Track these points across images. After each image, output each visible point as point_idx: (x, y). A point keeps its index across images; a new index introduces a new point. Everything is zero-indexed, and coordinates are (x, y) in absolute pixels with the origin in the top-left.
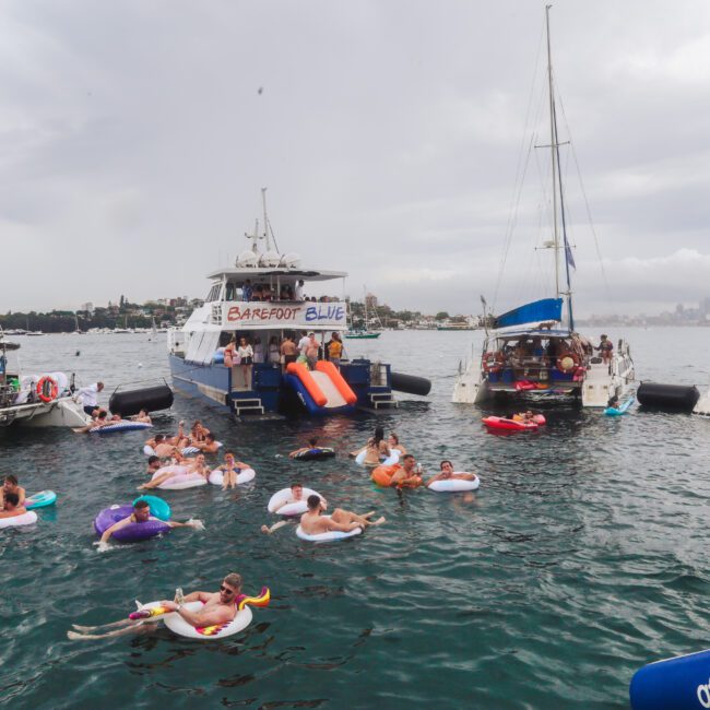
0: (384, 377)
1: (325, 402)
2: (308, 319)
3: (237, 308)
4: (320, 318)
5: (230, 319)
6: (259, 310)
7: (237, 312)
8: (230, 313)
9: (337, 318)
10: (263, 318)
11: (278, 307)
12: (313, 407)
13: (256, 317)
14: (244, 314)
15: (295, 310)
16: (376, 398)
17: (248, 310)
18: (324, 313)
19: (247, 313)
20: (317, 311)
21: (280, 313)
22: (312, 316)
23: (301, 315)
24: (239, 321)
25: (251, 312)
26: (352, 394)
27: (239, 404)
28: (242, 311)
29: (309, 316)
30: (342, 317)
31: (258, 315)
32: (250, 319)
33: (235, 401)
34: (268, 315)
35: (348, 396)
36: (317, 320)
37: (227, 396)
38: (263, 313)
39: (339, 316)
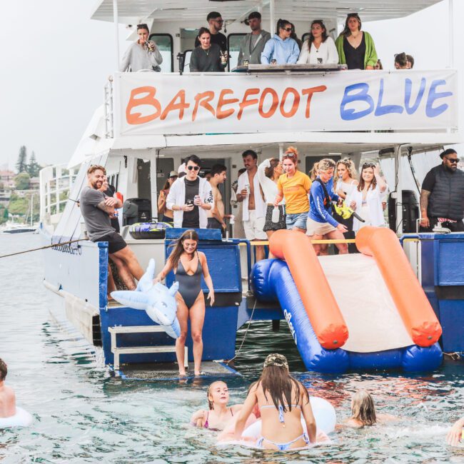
1: (346, 336)
2: (347, 115)
3: (151, 92)
4: (382, 111)
5: (133, 119)
6: (211, 94)
7: (151, 100)
8: (133, 103)
9: (431, 112)
10: (220, 117)
11: (262, 83)
13: (203, 114)
14: (171, 106)
15: (310, 93)
17: (182, 94)
18: (393, 97)
19: (179, 104)
20: (373, 91)
21: (269, 100)
22: (359, 106)
23: (327, 106)
24: (158, 124)
25: (190, 99)
26: (428, 319)
28: (164, 98)
29: (348, 107)
30: (444, 107)
31: (209, 107)
32: (188, 117)
33: (114, 331)
34: (236, 107)
35: (418, 323)
36: (371, 121)
37: (96, 319)
38: (221, 103)
39: (436, 105)
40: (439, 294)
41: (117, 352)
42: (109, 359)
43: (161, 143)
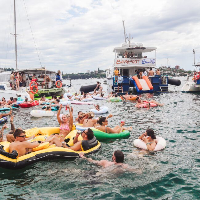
0: (166, 82)
1: (142, 89)
2: (143, 63)
3: (120, 60)
5: (117, 64)
6: (126, 61)
7: (119, 61)
8: (117, 62)
9: (153, 63)
10: (128, 63)
12: (139, 90)
13: (126, 63)
14: (122, 62)
15: (138, 60)
16: (162, 88)
18: (149, 61)
19: (123, 62)
20: (146, 60)
21: (133, 61)
23: (140, 62)
24: (120, 64)
25: (124, 61)
26: (152, 86)
27: (116, 89)
28: (121, 61)
29: (143, 62)
30: (154, 63)
31: (126, 62)
32: (124, 63)
33: (114, 88)
34: (129, 62)
35: (150, 87)
36: (146, 64)
37: (113, 86)
38: (128, 62)
39: (154, 62)
40: (153, 84)
41: (115, 90)
42: (114, 91)
43: (120, 66)
